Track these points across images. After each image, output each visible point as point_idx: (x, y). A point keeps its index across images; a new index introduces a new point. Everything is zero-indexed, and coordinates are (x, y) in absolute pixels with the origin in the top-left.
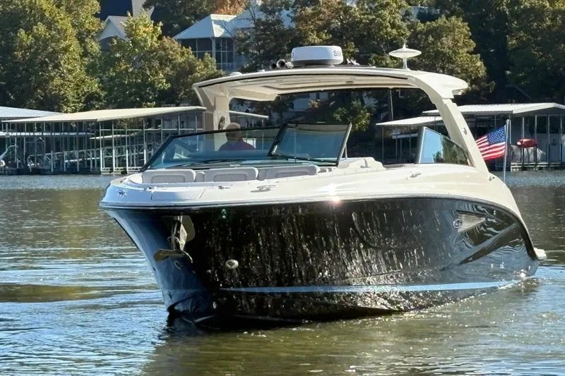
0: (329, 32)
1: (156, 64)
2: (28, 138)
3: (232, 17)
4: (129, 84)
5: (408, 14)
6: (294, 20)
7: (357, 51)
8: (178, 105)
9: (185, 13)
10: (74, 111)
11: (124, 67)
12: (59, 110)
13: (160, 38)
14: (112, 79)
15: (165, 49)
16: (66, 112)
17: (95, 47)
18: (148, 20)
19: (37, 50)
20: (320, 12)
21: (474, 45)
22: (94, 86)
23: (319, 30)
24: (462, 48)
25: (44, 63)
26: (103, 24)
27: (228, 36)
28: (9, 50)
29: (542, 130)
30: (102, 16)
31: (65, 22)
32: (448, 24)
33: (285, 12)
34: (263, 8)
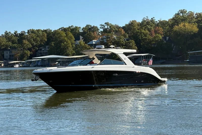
0: (112, 43)
1: (84, 48)
2: (63, 61)
3: (96, 40)
5: (125, 39)
6: (106, 41)
9: (89, 40)
10: (71, 56)
11: (79, 49)
12: (69, 56)
13: (85, 44)
14: (77, 51)
15: (85, 46)
17: (74, 46)
18: (83, 41)
19: (65, 46)
20: (110, 39)
21: (136, 44)
22: (74, 52)
23: (110, 42)
24: (133, 45)
25: (66, 49)
26: (75, 42)
27: (96, 43)
28: (60, 46)
29: (147, 58)
30: (75, 41)
31: (69, 42)
32: (131, 41)
33: (105, 40)
34: (101, 39)
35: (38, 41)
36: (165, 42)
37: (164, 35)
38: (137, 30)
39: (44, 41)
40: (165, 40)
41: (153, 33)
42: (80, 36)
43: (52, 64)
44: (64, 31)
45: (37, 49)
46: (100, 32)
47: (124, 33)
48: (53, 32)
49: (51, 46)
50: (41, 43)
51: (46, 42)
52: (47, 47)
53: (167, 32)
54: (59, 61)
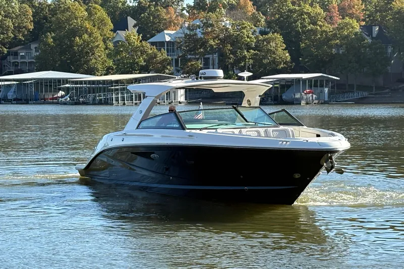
0: (219, 39)
1: (139, 53)
2: (80, 88)
3: (174, 32)
4: (127, 63)
5: (255, 31)
6: (203, 33)
7: (231, 48)
8: (149, 73)
9: (152, 30)
10: (101, 75)
11: (124, 55)
12: (94, 75)
13: (141, 41)
14: (118, 60)
15: (143, 47)
16: (98, 75)
17: (111, 45)
18: (135, 33)
19: (84, 46)
20: (215, 30)
21: (285, 46)
22: (110, 63)
23: (214, 39)
24: (279, 47)
25: (87, 53)
26: (115, 34)
27: (172, 40)
28: (72, 46)
29: (316, 86)
30: (114, 31)
31: (97, 33)
32: (273, 36)
33: (198, 30)
34: (189, 28)
35: (7, 30)
36: (370, 41)
37: (368, 19)
38: (290, 5)
39: (26, 29)
40: (368, 36)
41: (336, 13)
42: (129, 18)
43: (46, 97)
44: (84, 3)
45: (5, 51)
46: (184, 8)
47: (254, 13)
48: (50, 5)
49: (46, 44)
50: (15, 36)
51: (30, 32)
52: (33, 46)
53: (377, 12)
54: (68, 88)
